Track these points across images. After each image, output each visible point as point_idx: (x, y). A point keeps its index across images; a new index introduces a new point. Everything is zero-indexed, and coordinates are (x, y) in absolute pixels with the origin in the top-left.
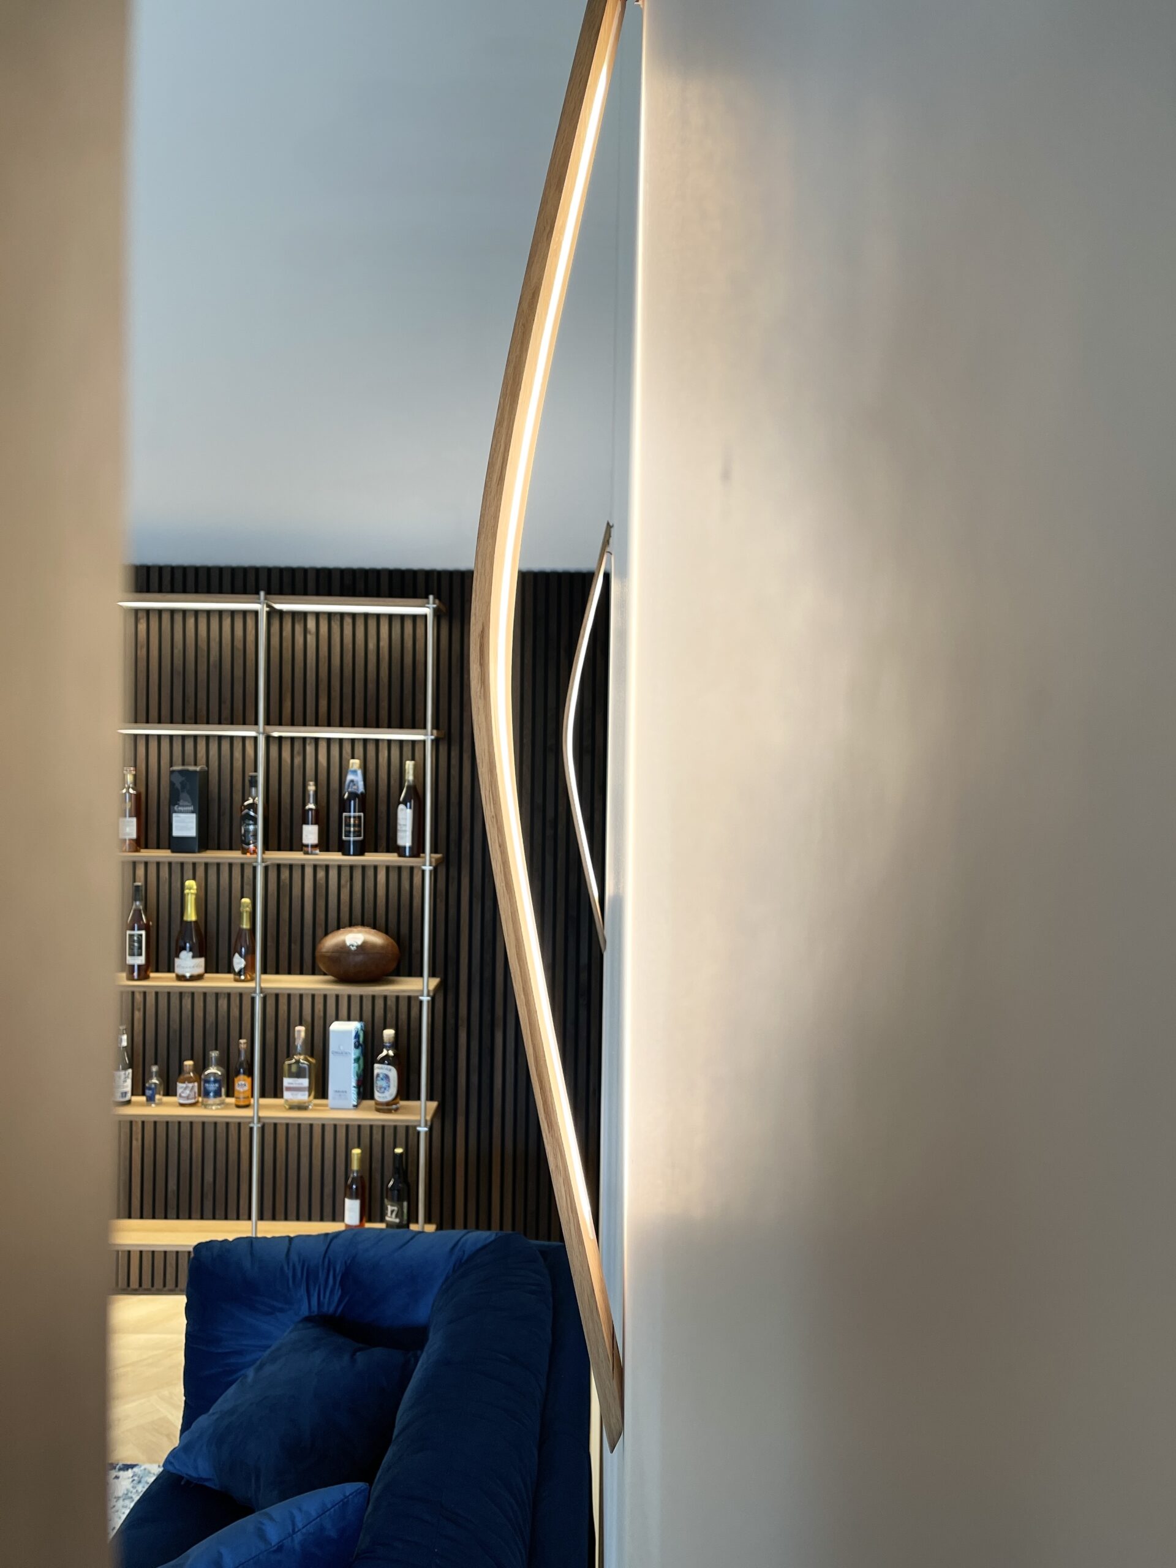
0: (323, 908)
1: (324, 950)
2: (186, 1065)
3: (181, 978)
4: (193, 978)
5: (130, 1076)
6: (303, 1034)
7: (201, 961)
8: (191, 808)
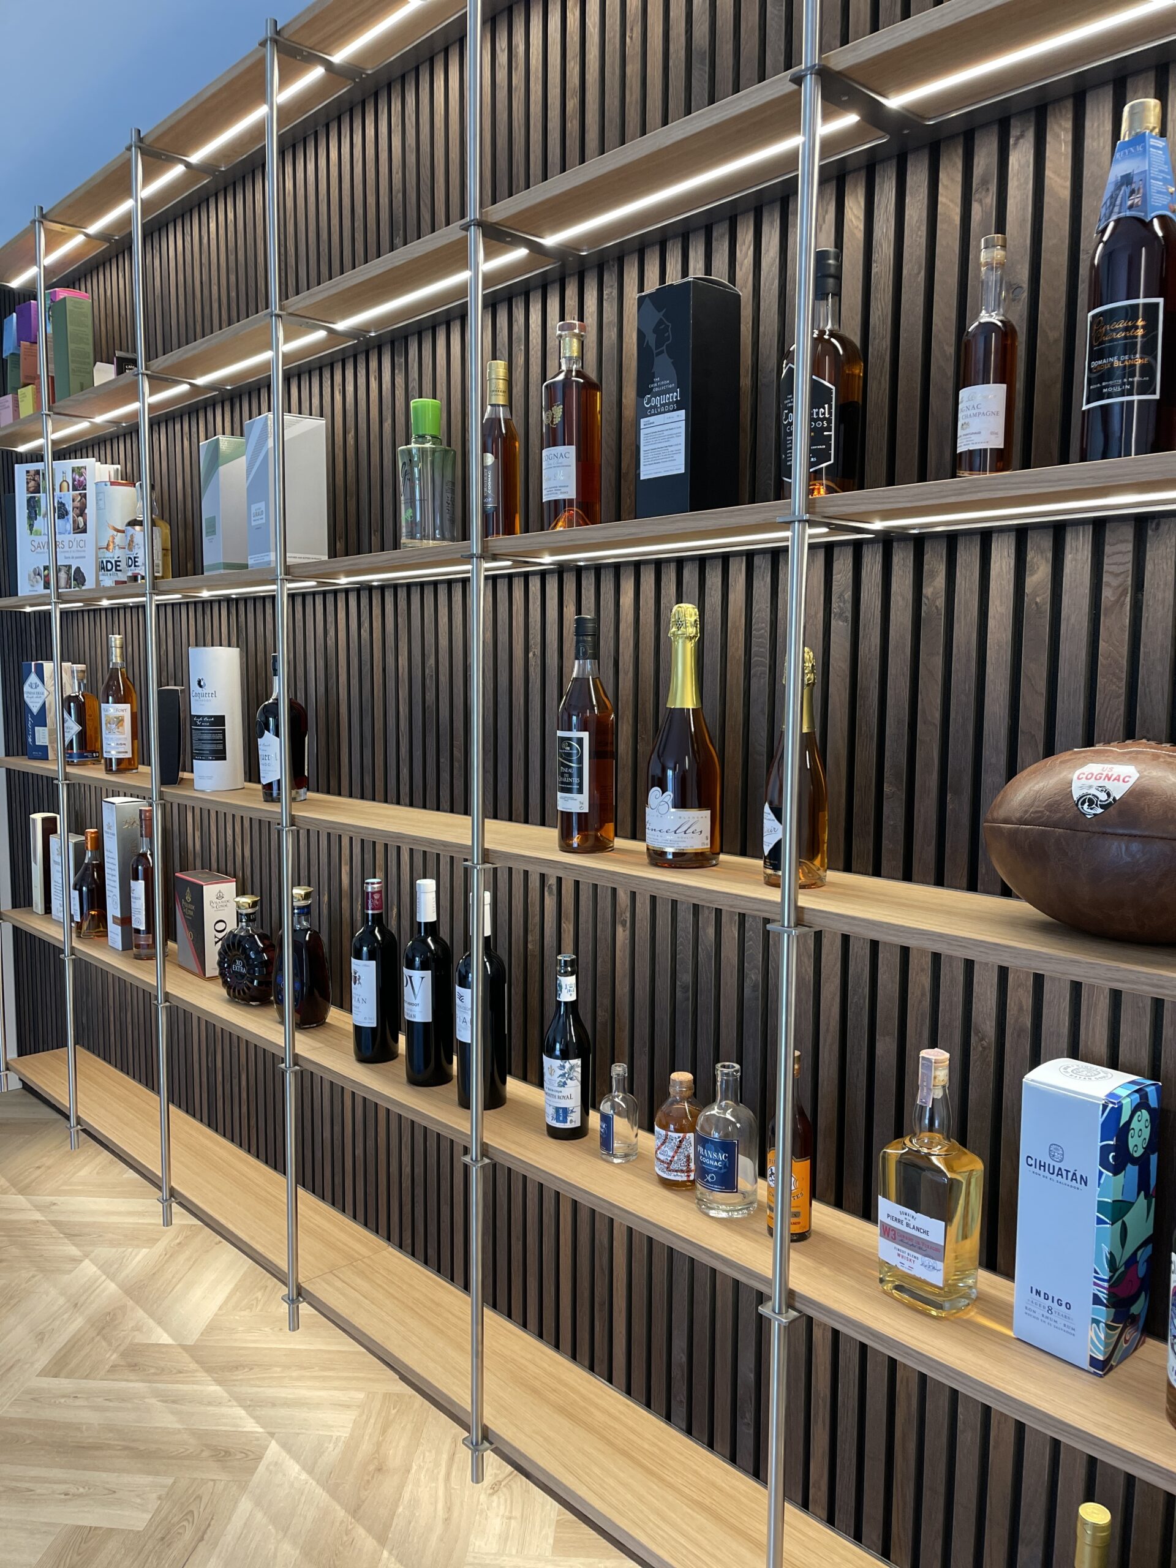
0: (1042, 686)
1: (1001, 813)
2: (674, 1081)
3: (657, 858)
4: (684, 861)
5: (578, 1073)
6: (942, 1075)
7: (700, 820)
8: (675, 396)
